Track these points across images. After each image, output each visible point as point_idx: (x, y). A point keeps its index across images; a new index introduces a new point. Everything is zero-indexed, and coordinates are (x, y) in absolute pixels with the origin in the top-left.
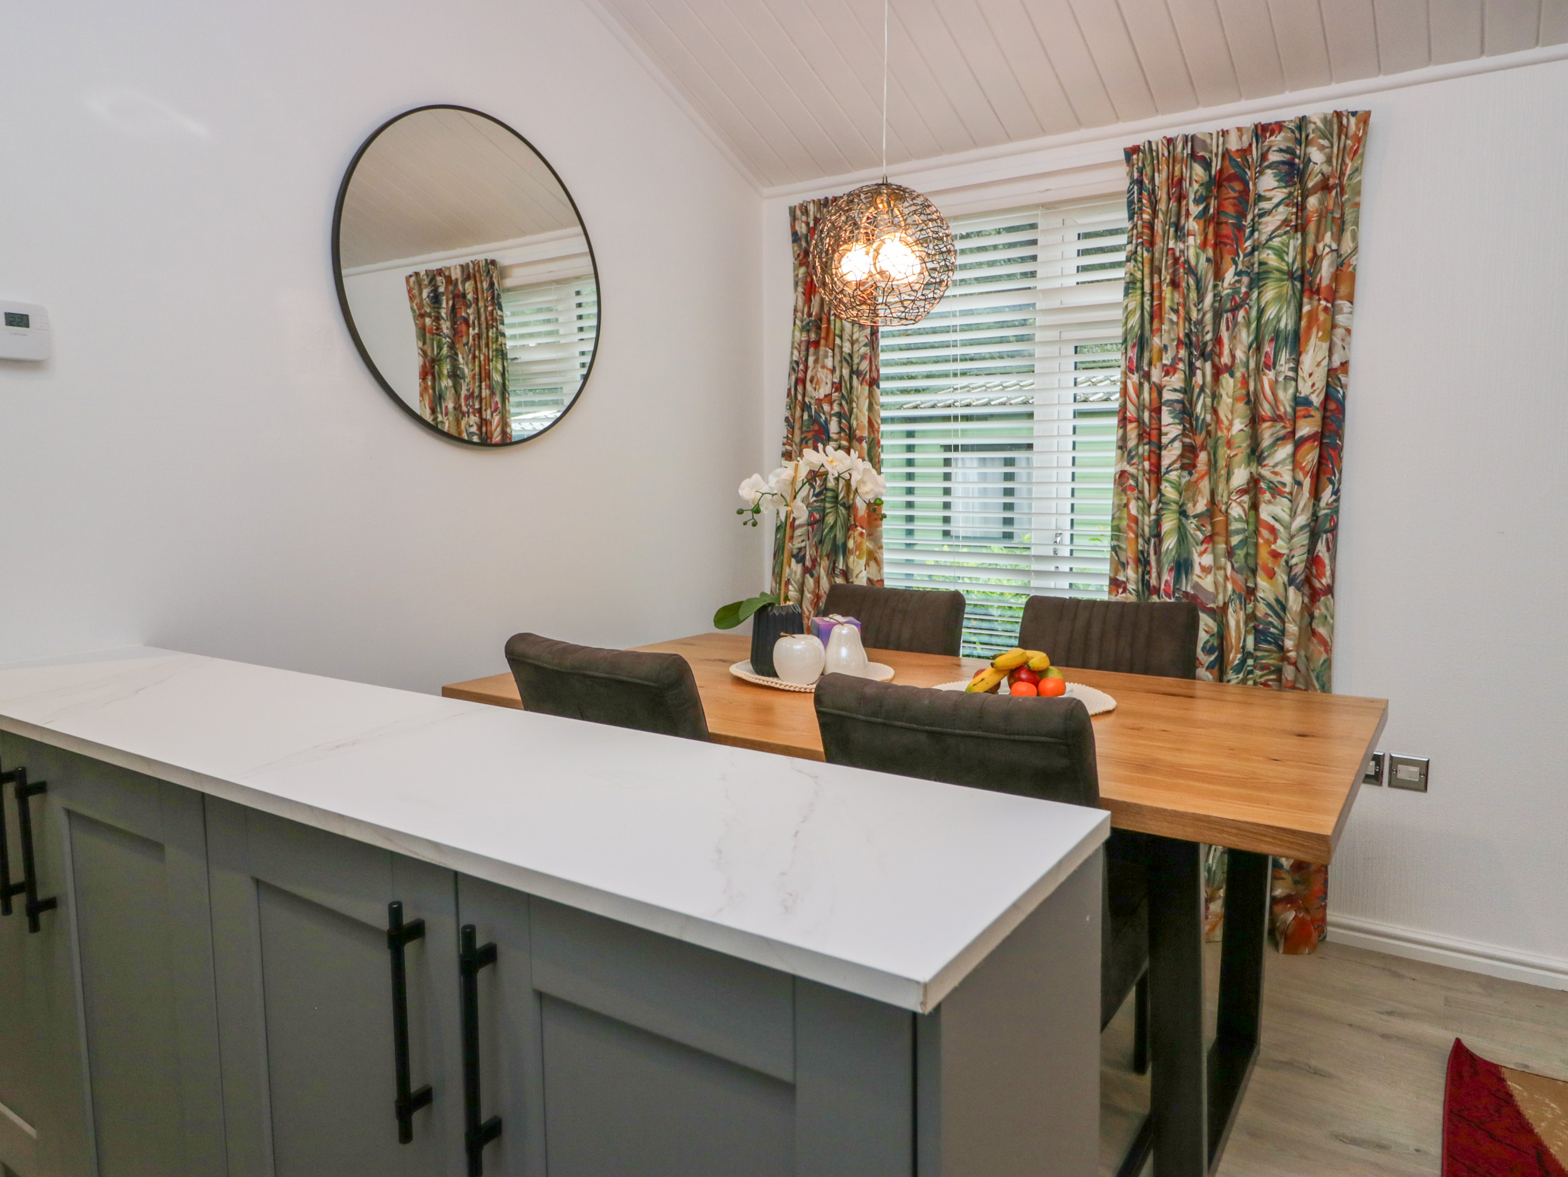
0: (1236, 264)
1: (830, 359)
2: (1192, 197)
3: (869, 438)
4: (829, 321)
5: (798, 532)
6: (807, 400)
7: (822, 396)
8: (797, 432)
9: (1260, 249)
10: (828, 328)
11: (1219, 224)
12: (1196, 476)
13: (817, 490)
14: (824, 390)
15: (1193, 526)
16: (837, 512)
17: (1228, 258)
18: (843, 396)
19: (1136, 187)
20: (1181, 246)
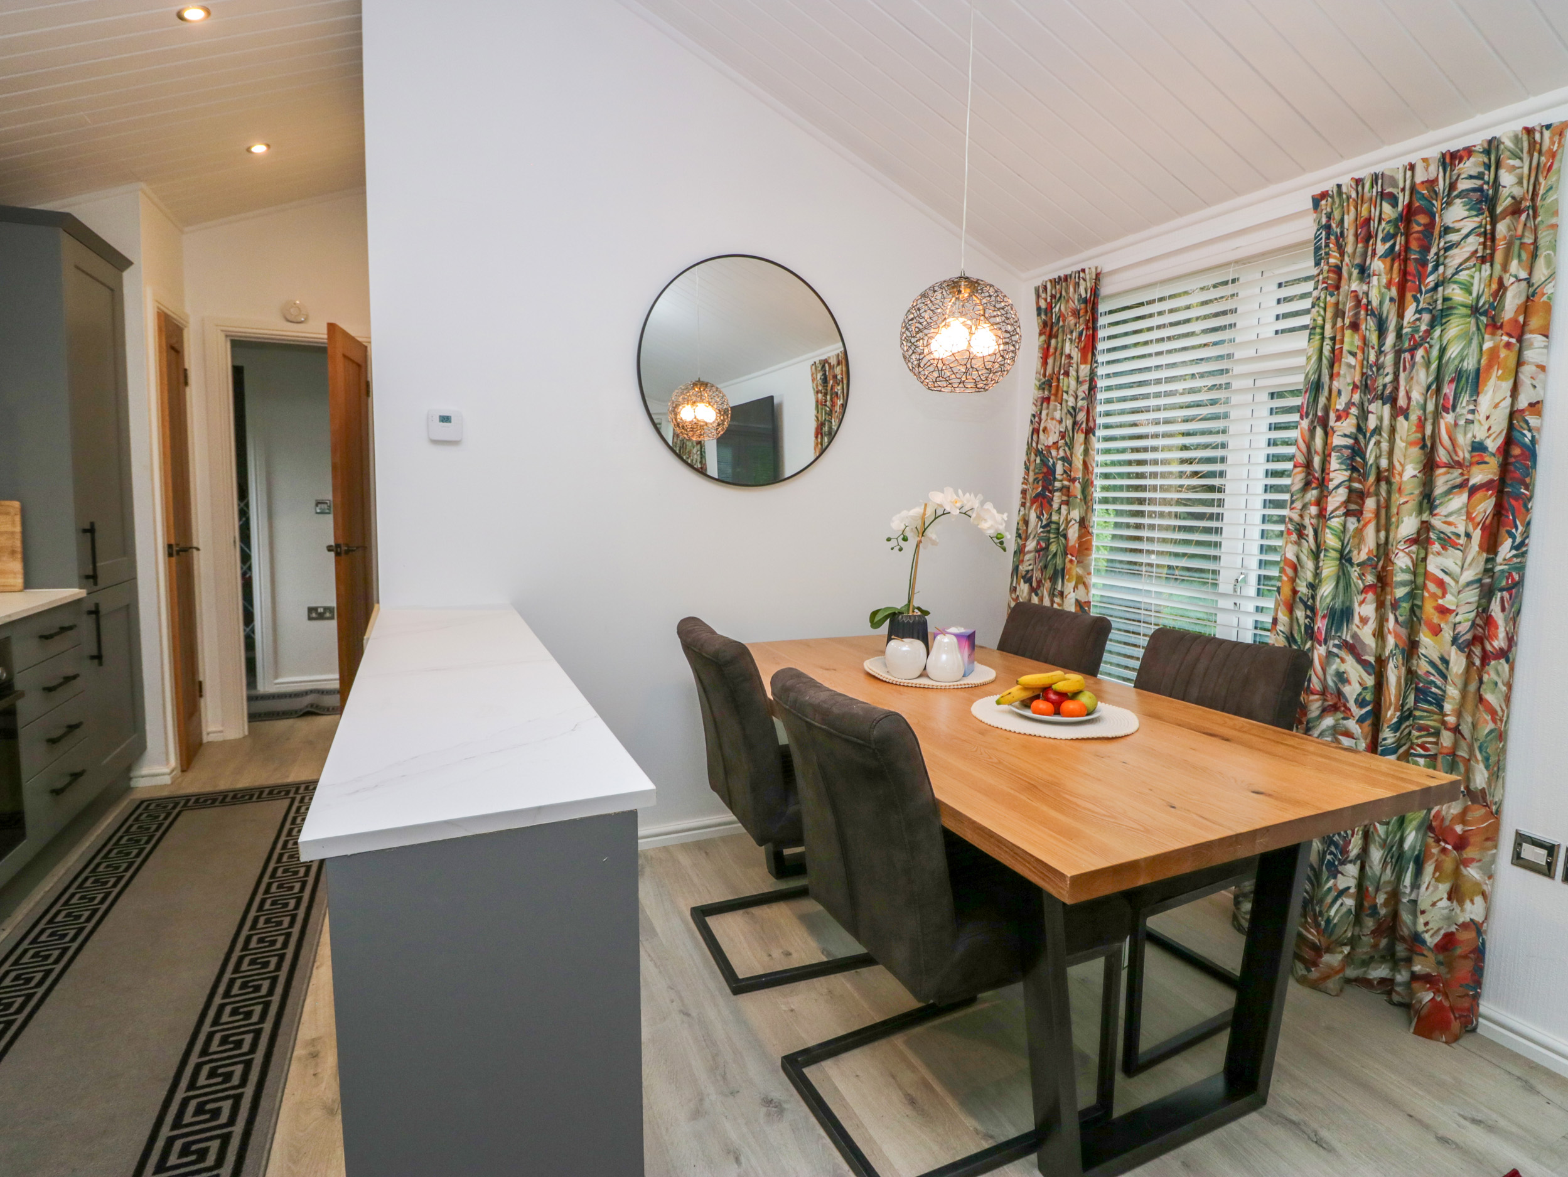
0: (1418, 302)
1: (1059, 412)
2: (1380, 236)
3: (1083, 479)
4: (1058, 380)
5: (1027, 557)
6: (1039, 447)
7: (1050, 443)
8: (1031, 473)
9: (1446, 284)
10: (1058, 386)
11: (1406, 260)
12: (1362, 523)
13: (1044, 522)
14: (1053, 438)
15: (1356, 574)
16: (1058, 543)
17: (1409, 296)
18: (1066, 444)
19: (1324, 233)
20: (1365, 288)
